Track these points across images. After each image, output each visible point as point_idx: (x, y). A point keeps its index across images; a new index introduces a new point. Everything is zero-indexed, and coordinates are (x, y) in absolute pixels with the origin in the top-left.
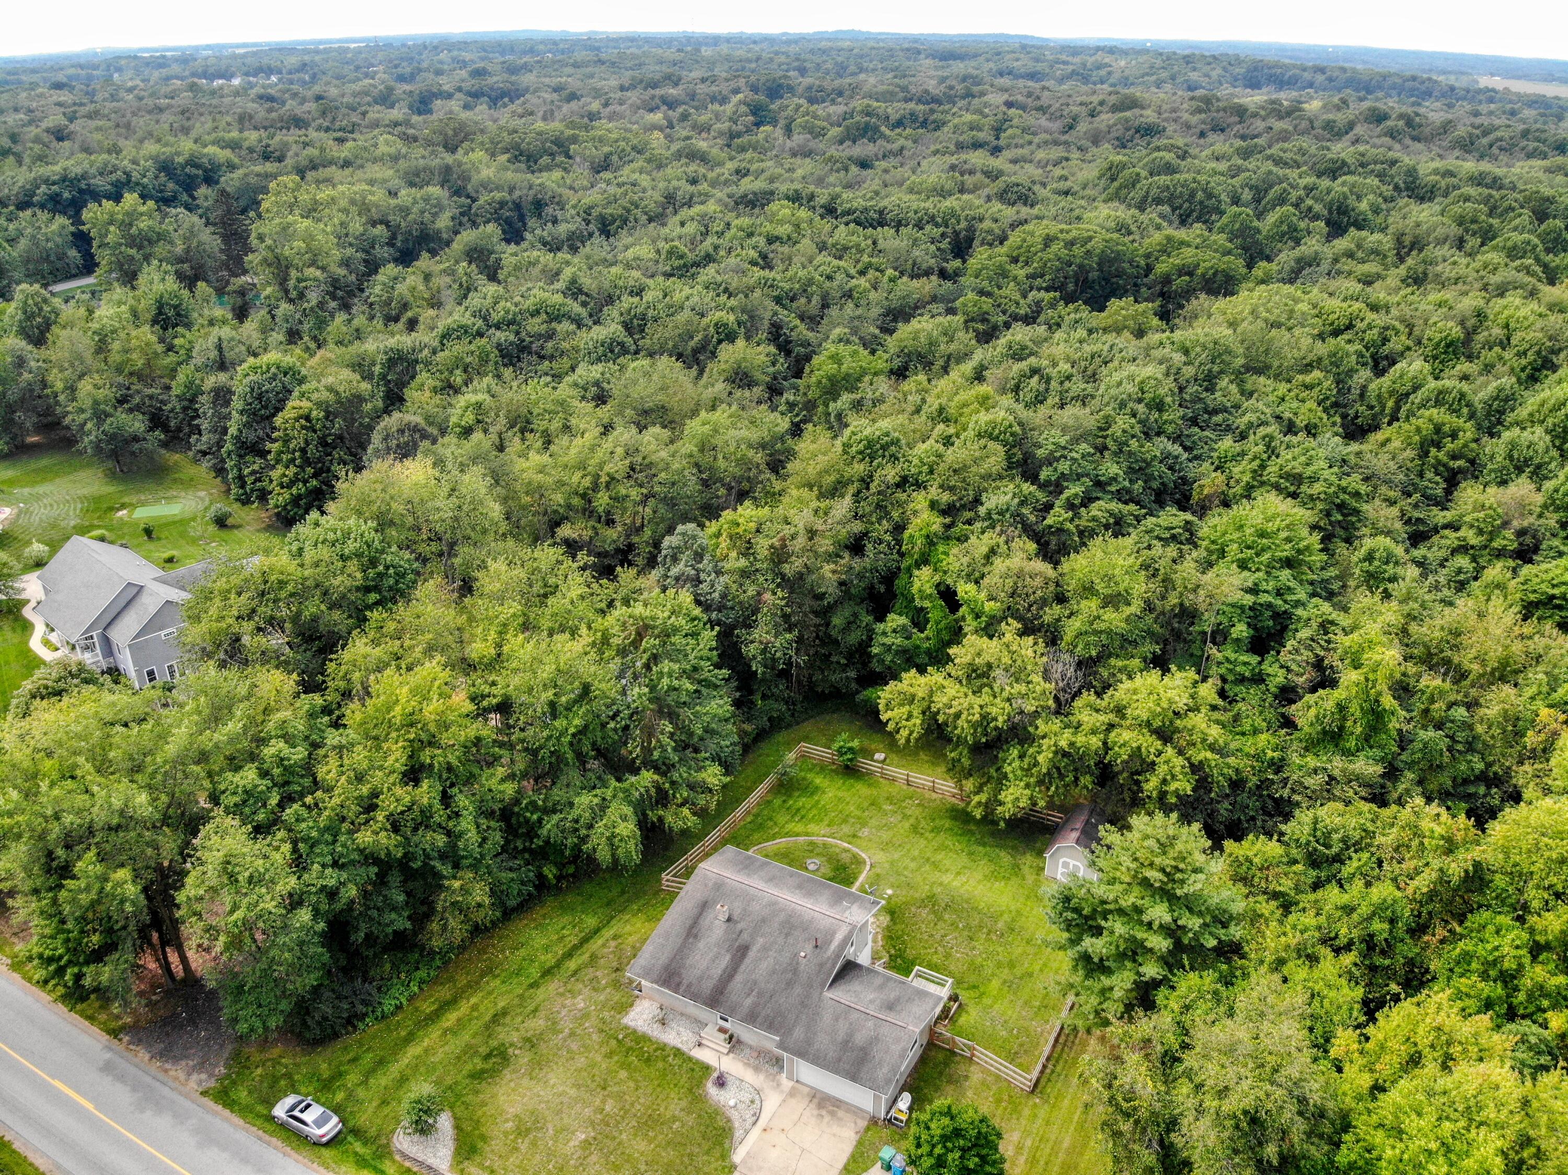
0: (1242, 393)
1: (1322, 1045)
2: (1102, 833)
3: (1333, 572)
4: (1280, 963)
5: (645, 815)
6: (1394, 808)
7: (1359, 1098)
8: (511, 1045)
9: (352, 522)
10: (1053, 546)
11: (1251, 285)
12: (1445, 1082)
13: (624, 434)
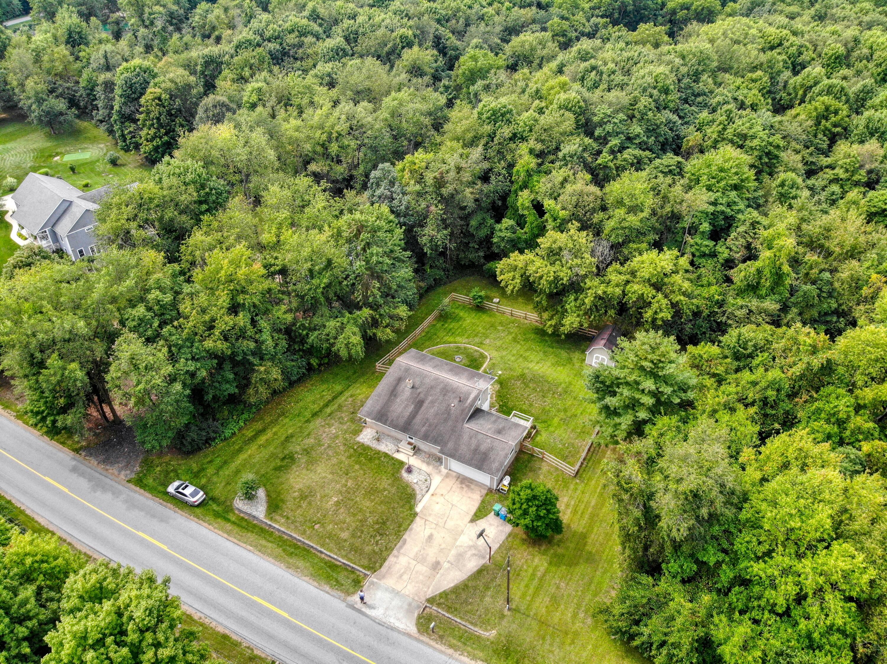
0: (715, 84)
1: (735, 456)
2: (619, 341)
3: (761, 193)
4: (715, 411)
5: (366, 332)
6: (784, 328)
7: (753, 485)
8: (296, 453)
9: (189, 162)
10: (601, 176)
11: (723, 17)
12: (802, 478)
13: (346, 107)
